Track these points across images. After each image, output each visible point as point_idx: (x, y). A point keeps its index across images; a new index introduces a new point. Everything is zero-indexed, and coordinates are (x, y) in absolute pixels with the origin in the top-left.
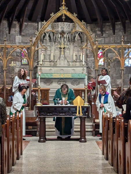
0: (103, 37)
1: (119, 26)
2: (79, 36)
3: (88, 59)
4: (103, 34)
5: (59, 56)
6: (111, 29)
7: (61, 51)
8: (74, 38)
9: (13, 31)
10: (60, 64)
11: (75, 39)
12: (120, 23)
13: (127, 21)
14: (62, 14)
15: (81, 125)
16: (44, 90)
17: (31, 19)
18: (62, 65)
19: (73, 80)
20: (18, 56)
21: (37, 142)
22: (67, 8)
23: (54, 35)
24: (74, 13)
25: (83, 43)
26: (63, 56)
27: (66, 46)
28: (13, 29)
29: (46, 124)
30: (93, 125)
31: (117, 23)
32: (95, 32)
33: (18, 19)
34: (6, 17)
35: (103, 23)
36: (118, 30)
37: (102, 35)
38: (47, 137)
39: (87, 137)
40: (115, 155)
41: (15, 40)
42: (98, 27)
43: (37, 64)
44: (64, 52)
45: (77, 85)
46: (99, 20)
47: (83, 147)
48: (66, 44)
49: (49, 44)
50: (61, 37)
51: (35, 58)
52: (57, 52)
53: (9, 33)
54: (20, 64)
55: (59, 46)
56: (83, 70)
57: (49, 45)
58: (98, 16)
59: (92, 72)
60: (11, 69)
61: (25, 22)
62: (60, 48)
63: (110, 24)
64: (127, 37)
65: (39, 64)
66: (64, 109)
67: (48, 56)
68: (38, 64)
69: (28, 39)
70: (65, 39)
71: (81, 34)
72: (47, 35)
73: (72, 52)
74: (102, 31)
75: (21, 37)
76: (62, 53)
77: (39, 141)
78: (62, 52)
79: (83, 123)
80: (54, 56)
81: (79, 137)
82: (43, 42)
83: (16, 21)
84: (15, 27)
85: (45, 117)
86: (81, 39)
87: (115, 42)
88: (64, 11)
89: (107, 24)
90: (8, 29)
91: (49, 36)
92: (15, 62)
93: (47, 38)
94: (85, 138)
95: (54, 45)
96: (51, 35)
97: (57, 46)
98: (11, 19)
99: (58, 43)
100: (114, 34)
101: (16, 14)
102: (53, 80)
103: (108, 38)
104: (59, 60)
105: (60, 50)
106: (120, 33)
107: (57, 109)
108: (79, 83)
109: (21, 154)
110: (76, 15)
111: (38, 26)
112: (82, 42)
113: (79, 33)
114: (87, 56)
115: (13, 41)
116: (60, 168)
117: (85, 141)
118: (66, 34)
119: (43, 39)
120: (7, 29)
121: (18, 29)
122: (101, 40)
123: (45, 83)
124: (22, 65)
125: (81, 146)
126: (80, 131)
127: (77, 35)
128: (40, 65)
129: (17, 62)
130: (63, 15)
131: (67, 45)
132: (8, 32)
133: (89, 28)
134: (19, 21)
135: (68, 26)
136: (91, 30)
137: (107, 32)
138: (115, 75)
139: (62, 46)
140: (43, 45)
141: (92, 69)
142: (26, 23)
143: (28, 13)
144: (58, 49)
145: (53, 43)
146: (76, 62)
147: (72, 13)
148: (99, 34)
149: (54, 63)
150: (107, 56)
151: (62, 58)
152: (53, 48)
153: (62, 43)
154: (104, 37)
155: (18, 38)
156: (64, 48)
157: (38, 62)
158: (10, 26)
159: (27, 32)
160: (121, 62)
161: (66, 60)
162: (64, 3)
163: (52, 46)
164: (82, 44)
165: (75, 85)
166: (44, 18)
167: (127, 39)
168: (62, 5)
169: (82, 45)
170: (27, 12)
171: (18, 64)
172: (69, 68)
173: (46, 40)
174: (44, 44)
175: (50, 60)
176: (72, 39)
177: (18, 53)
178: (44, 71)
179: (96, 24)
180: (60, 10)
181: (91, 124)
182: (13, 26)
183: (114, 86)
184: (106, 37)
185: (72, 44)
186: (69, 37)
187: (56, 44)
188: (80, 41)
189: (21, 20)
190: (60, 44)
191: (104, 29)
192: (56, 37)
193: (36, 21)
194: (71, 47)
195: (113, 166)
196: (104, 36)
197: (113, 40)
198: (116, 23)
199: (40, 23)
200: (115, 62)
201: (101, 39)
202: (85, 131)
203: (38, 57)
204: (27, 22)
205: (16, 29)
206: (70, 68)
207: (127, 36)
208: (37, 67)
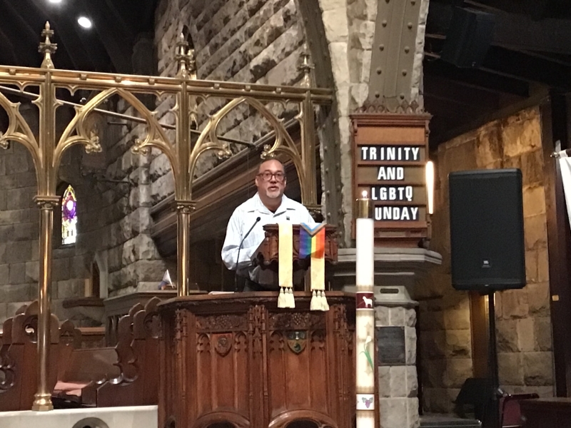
87: (12, 172)
138: (7, 288)
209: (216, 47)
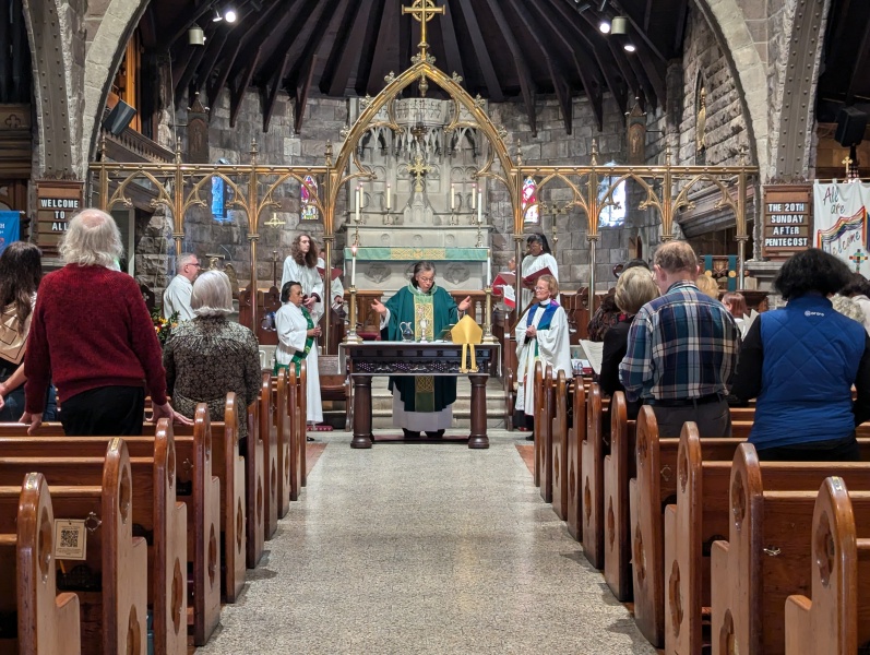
0: (537, 142)
1: (585, 110)
2: (466, 139)
3: (494, 206)
4: (536, 132)
5: (408, 196)
6: (561, 117)
7: (414, 183)
8: (453, 145)
9: (276, 124)
10: (411, 220)
11: (456, 147)
12: (585, 99)
13: (606, 96)
14: (418, 75)
15: (473, 398)
16: (366, 296)
17: (327, 88)
18: (418, 222)
19: (448, 266)
20: (291, 196)
21: (348, 448)
22: (433, 59)
23: (394, 137)
24: (455, 74)
25: (478, 158)
26: (422, 196)
27: (428, 168)
28: (277, 118)
29: (373, 395)
30: (506, 399)
31: (578, 100)
32: (513, 126)
33: (291, 87)
34: (254, 83)
35: (535, 100)
36: (581, 121)
37: (535, 136)
38: (375, 432)
39: (490, 433)
40: (573, 489)
41: (282, 149)
42: (523, 111)
43: (344, 219)
44: (424, 185)
45: (460, 281)
46: (524, 91)
47: (479, 462)
48: (429, 160)
49: (379, 161)
50: (414, 142)
51: (341, 202)
52: (405, 184)
53: (265, 130)
54: (297, 221)
55: (410, 168)
56: (479, 237)
57: (381, 164)
58: (523, 80)
59: (505, 241)
60: (270, 234)
61: (310, 97)
62: (413, 174)
63: (557, 103)
64: (607, 143)
65: (352, 221)
66: (425, 353)
67: (378, 197)
68: (348, 221)
69: (319, 148)
70: (428, 147)
71: (472, 132)
72: (376, 135)
73: (447, 184)
74: (534, 124)
75: (298, 140)
76: (419, 188)
77: (354, 445)
78: (419, 185)
79: (479, 394)
80: (395, 197)
81: (467, 433)
82: (362, 156)
83: (282, 94)
84: (281, 113)
85: (371, 377)
86: (474, 148)
87: (573, 156)
88: (424, 67)
89: (549, 103)
90: (260, 118)
91: (381, 139)
92: (281, 214)
93: (375, 143)
94: (485, 437)
95: (394, 166)
96: (387, 136)
97: (403, 168)
98: (269, 89)
99: (405, 158)
100: (569, 133)
101: (284, 72)
102: (392, 267)
103: (552, 145)
104: (408, 208)
105: (412, 179)
106: (585, 129)
107: (405, 353)
108: (467, 276)
109: (304, 483)
110: (460, 79)
111: (348, 109)
112: (475, 156)
113: (468, 131)
114: (490, 197)
115: (276, 154)
116: (416, 524)
117: (486, 446)
118: (430, 132)
119: (363, 148)
120: (257, 119)
121: (289, 117)
122: (532, 149)
123: (369, 274)
124: (302, 221)
125: (472, 460)
126: (472, 417)
127: (461, 136)
128: (353, 224)
129: (288, 214)
130: (420, 78)
131: (433, 164)
132: (261, 126)
133: (496, 116)
134: (292, 94)
135: (434, 108)
136: (503, 121)
137: (549, 127)
138: (570, 253)
139: (419, 169)
140: (362, 163)
141: (505, 235)
142: (312, 102)
143: (320, 73)
144: (407, 176)
145: (393, 159)
146: (458, 214)
147: (447, 71)
148: (524, 133)
149: (394, 218)
150: (548, 197)
151: (418, 203)
152: (392, 173)
153: (419, 160)
154: (540, 143)
155: (292, 145)
156: (424, 174)
157: (349, 213)
158: (267, 109)
159: (318, 127)
160: (590, 216)
161: (429, 208)
162: (423, 43)
163: (390, 167)
164: (475, 162)
165: (456, 282)
166: (367, 85)
167: (607, 146)
168: (419, 50)
169: (475, 165)
170: (316, 68)
171: (291, 218)
172: (438, 233)
173: (371, 149)
174: (365, 163)
175: (382, 208)
176: (446, 146)
177: (291, 187)
178: (366, 240)
179: (515, 103)
180: (411, 64)
181: (502, 394)
182: (275, 108)
183: (569, 285)
184: (547, 143)
185: (446, 161)
186: (437, 143)
187: (401, 161)
188: (469, 153)
189: (299, 91)
190: (413, 162)
191: (539, 118)
192: (400, 142)
193: (341, 94)
194: (445, 169)
195: (565, 519)
196: (539, 137)
197: (564, 151)
198: (574, 101)
199: (353, 101)
200: (572, 215)
201: (532, 146)
202: (485, 417)
203: (347, 200)
204: (316, 98)
205: (286, 118)
206: (442, 232)
207: (607, 138)
208: (344, 229)
209: (715, 98)
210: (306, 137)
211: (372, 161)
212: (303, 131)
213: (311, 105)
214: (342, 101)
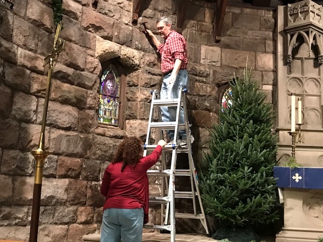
9: (191, 28)
20: (208, 110)
28: (193, 23)
49: (313, 72)
57: (314, 76)
65: (281, 139)
84: (198, 17)
111: (276, 18)
115: (192, 61)
119: (293, 57)
121: (208, 23)
155: (209, 53)
157: (278, 130)
159: (241, 36)
173: (302, 60)
174: (296, 75)
205: (204, 24)
210: (227, 46)
211: (303, 73)
212: (223, 39)
213: (234, 14)
214: (269, 10)
